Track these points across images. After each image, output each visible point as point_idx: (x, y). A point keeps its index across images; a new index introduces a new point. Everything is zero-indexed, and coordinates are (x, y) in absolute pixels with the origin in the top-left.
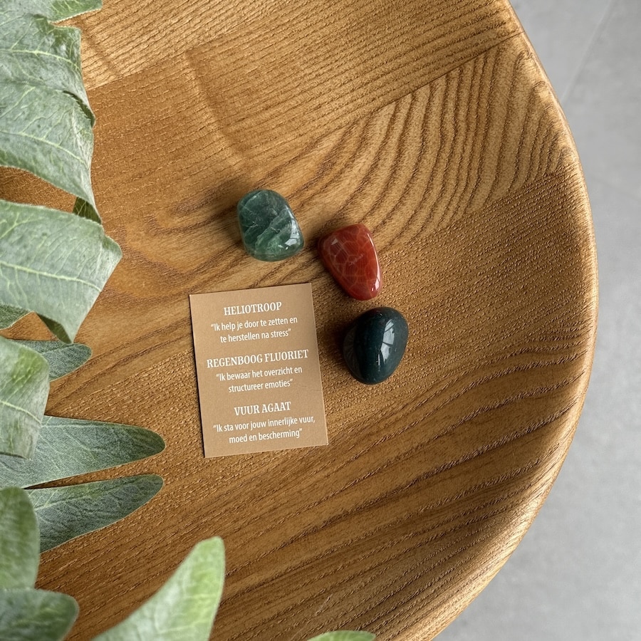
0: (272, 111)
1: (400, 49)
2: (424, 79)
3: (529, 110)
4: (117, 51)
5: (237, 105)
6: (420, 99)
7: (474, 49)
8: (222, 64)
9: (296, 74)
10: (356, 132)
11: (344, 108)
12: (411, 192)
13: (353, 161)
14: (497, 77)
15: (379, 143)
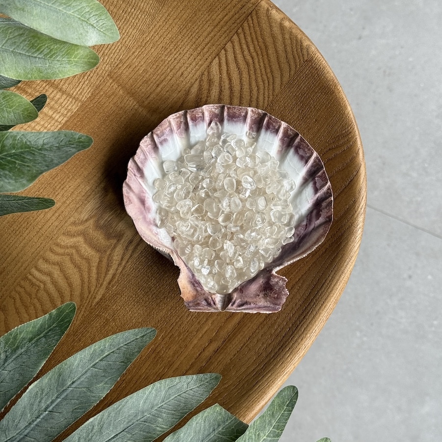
0: (161, 86)
1: (209, 29)
2: (226, 39)
3: (283, 34)
4: (75, 90)
5: (143, 90)
6: (229, 50)
7: (244, 15)
8: (127, 74)
9: (164, 63)
10: (205, 78)
11: (194, 69)
12: (244, 96)
13: (210, 93)
14: (261, 24)
15: (218, 79)
